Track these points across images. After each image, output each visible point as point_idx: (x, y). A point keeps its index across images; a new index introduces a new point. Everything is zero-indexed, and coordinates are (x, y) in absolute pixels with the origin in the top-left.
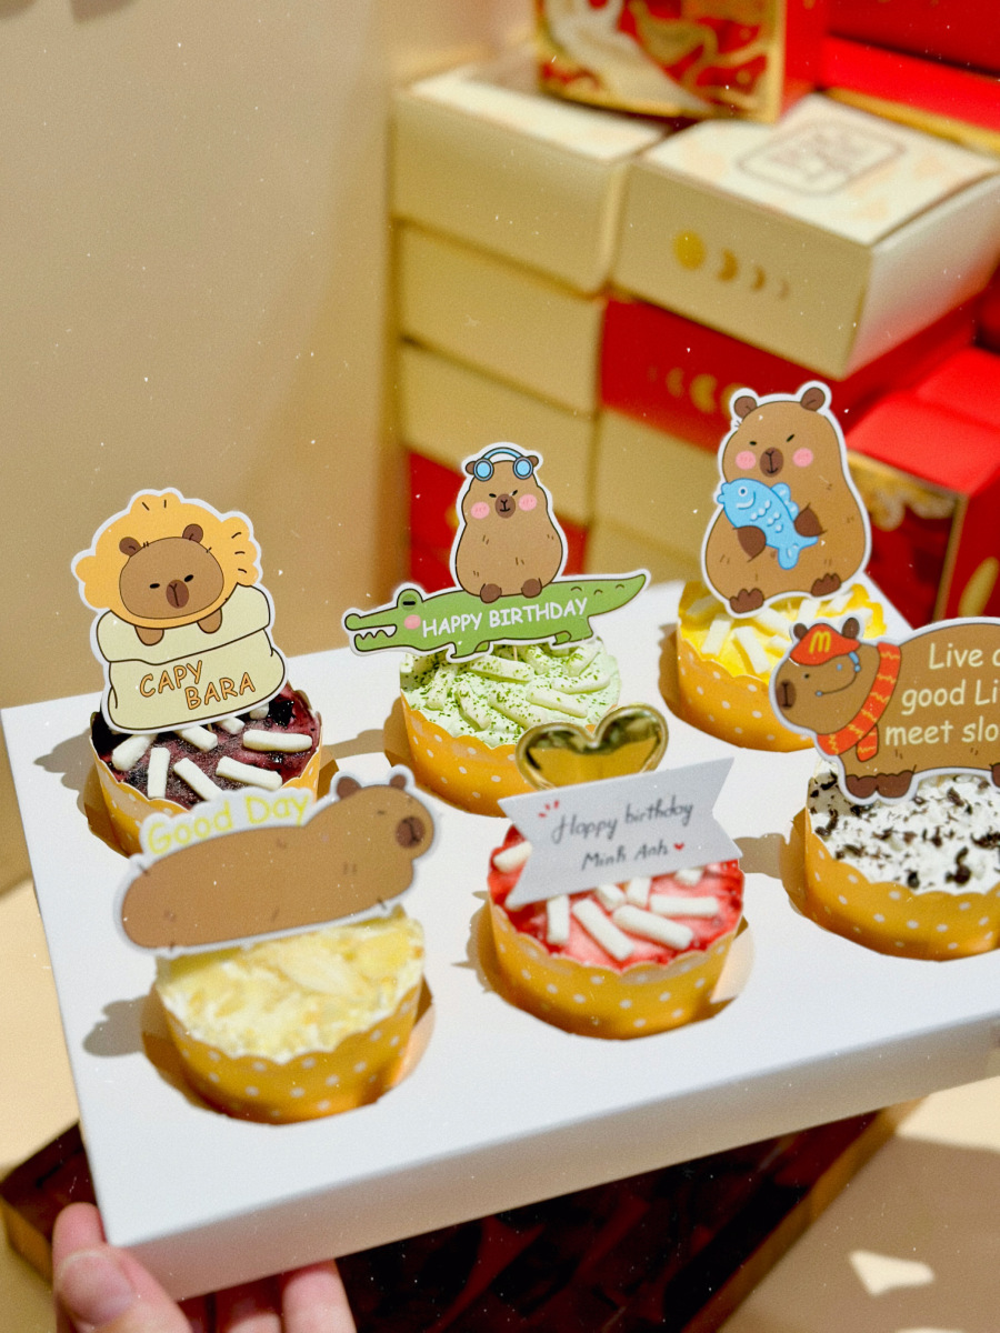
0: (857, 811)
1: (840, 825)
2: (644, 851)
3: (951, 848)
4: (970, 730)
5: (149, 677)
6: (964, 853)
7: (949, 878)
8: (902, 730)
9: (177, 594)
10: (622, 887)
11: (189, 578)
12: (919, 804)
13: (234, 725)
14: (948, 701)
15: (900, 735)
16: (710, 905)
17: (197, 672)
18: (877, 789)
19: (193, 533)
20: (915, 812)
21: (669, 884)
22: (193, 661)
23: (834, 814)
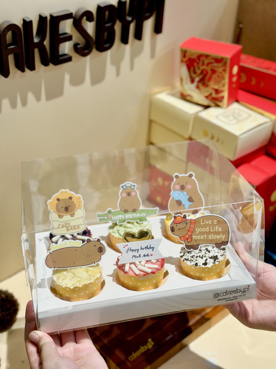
0: (188, 252)
1: (185, 255)
2: (144, 256)
3: (205, 259)
4: (210, 236)
6: (207, 260)
7: (203, 264)
8: (196, 236)
9: (66, 209)
10: (140, 262)
11: (69, 206)
12: (200, 251)
14: (205, 231)
15: (196, 237)
16: (156, 266)
18: (192, 248)
19: (71, 198)
20: (199, 252)
21: (150, 262)
23: (184, 253)
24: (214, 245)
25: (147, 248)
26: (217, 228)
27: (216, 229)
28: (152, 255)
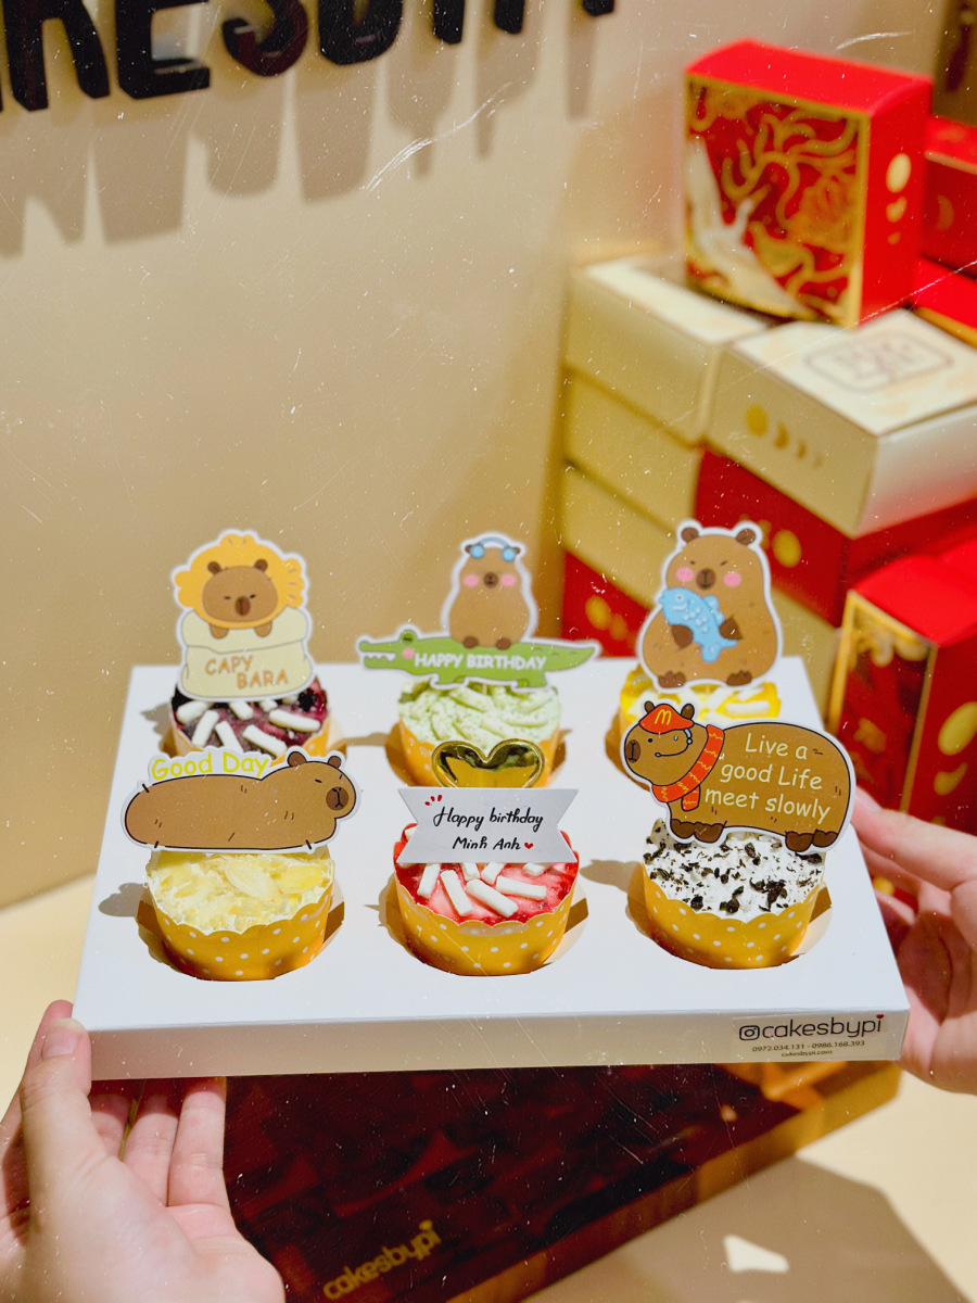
0: (678, 847)
1: (664, 854)
2: (501, 844)
3: (733, 885)
4: (773, 802)
5: (213, 661)
6: (739, 891)
7: (723, 906)
8: (718, 793)
9: (243, 607)
10: (481, 867)
11: (253, 596)
12: (724, 850)
13: (268, 704)
14: (757, 778)
15: (717, 796)
16: (540, 892)
17: (248, 663)
18: (694, 834)
19: (261, 565)
20: (718, 855)
21: (518, 871)
22: (247, 656)
23: (663, 846)
24: (783, 839)
25: (514, 816)
26: (803, 776)
27: (798, 780)
28: (532, 845)
